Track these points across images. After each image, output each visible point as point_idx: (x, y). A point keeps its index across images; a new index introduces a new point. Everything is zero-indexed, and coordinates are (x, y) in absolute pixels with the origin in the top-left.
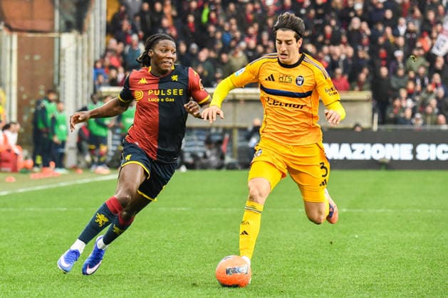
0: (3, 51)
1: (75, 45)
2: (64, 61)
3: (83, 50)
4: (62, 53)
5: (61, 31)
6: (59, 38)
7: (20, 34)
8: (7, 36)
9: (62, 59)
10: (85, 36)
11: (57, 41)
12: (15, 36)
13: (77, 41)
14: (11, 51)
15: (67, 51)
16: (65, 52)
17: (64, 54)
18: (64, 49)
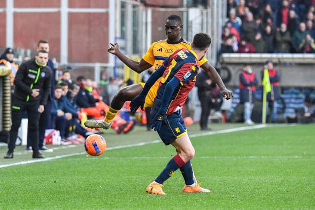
0: (140, 23)
1: (201, 17)
2: (192, 31)
3: (207, 22)
4: (189, 24)
5: (188, 6)
6: (187, 12)
7: (154, 8)
8: (143, 10)
9: (190, 29)
10: (209, 10)
11: (185, 14)
12: (150, 11)
13: (202, 14)
14: (146, 23)
15: (194, 22)
16: (192, 23)
17: (191, 25)
18: (192, 21)
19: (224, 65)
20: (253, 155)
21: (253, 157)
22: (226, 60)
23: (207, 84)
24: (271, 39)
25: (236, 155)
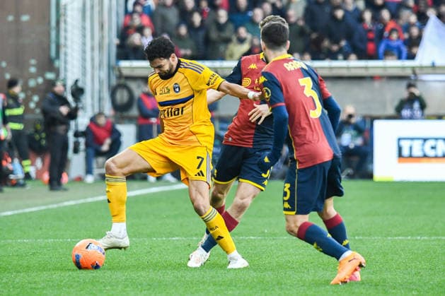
15: (69, 7)
16: (65, 9)
17: (65, 13)
18: (65, 5)
19: (122, 81)
20: (177, 236)
21: (177, 238)
22: (125, 72)
23: (61, 113)
24: (201, 34)
25: (149, 236)
